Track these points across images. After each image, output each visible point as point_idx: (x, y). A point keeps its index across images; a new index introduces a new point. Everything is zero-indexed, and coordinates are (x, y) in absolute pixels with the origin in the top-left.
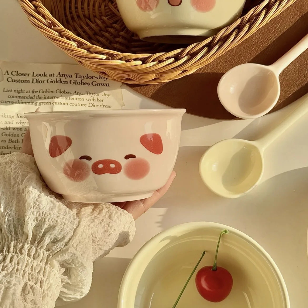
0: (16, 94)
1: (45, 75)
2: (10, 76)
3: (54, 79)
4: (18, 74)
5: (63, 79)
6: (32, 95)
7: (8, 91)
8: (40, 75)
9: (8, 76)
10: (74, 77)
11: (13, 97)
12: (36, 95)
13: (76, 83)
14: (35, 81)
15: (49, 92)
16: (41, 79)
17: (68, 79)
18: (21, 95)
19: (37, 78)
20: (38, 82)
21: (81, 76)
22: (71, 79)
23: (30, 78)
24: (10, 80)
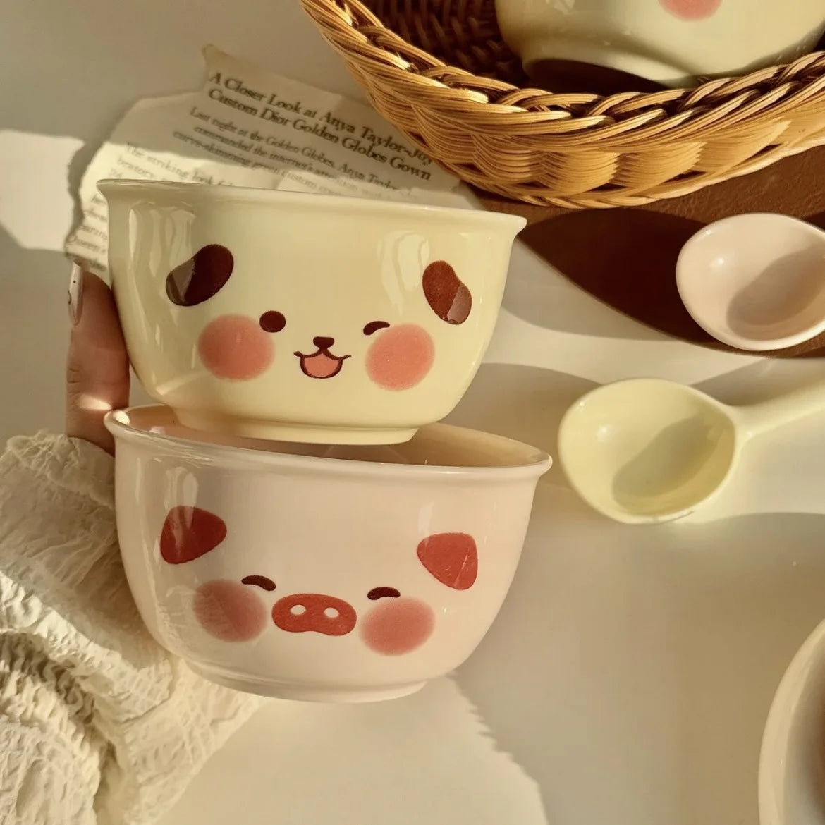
0: (214, 129)
1: (296, 109)
2: (222, 86)
3: (311, 122)
4: (239, 88)
5: (331, 129)
6: (247, 140)
7: (201, 116)
8: (285, 105)
9: (216, 86)
10: (357, 135)
11: (206, 132)
12: (257, 144)
13: (355, 147)
14: (269, 114)
15: (288, 147)
16: (283, 113)
17: (342, 134)
18: (227, 134)
19: (276, 109)
20: (274, 117)
21: (374, 138)
22: (350, 134)
23: (260, 105)
24: (216, 94)
